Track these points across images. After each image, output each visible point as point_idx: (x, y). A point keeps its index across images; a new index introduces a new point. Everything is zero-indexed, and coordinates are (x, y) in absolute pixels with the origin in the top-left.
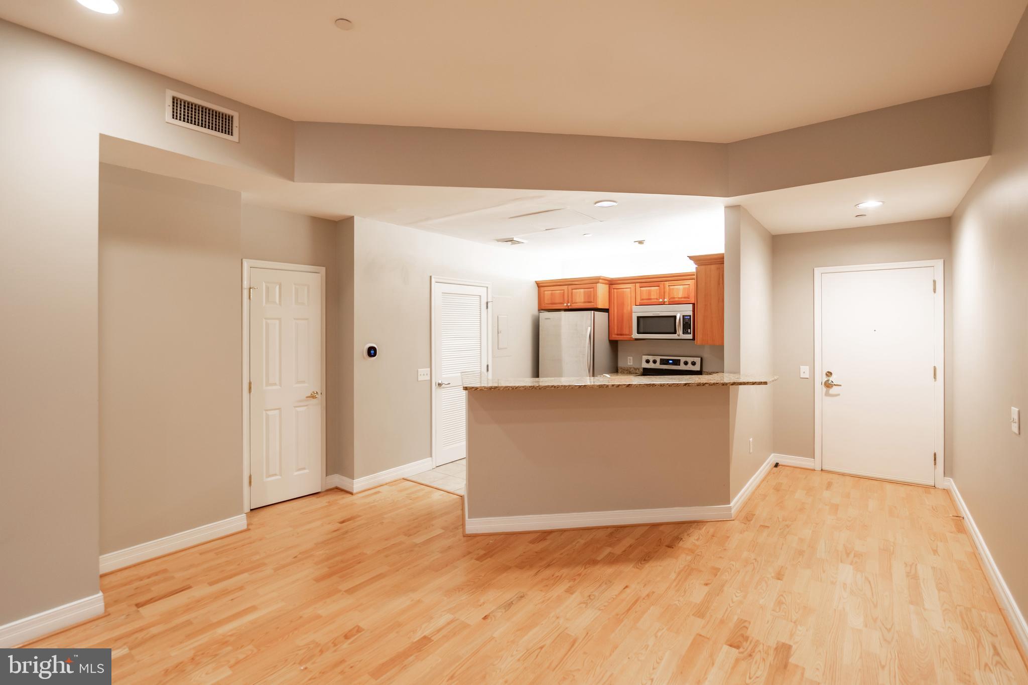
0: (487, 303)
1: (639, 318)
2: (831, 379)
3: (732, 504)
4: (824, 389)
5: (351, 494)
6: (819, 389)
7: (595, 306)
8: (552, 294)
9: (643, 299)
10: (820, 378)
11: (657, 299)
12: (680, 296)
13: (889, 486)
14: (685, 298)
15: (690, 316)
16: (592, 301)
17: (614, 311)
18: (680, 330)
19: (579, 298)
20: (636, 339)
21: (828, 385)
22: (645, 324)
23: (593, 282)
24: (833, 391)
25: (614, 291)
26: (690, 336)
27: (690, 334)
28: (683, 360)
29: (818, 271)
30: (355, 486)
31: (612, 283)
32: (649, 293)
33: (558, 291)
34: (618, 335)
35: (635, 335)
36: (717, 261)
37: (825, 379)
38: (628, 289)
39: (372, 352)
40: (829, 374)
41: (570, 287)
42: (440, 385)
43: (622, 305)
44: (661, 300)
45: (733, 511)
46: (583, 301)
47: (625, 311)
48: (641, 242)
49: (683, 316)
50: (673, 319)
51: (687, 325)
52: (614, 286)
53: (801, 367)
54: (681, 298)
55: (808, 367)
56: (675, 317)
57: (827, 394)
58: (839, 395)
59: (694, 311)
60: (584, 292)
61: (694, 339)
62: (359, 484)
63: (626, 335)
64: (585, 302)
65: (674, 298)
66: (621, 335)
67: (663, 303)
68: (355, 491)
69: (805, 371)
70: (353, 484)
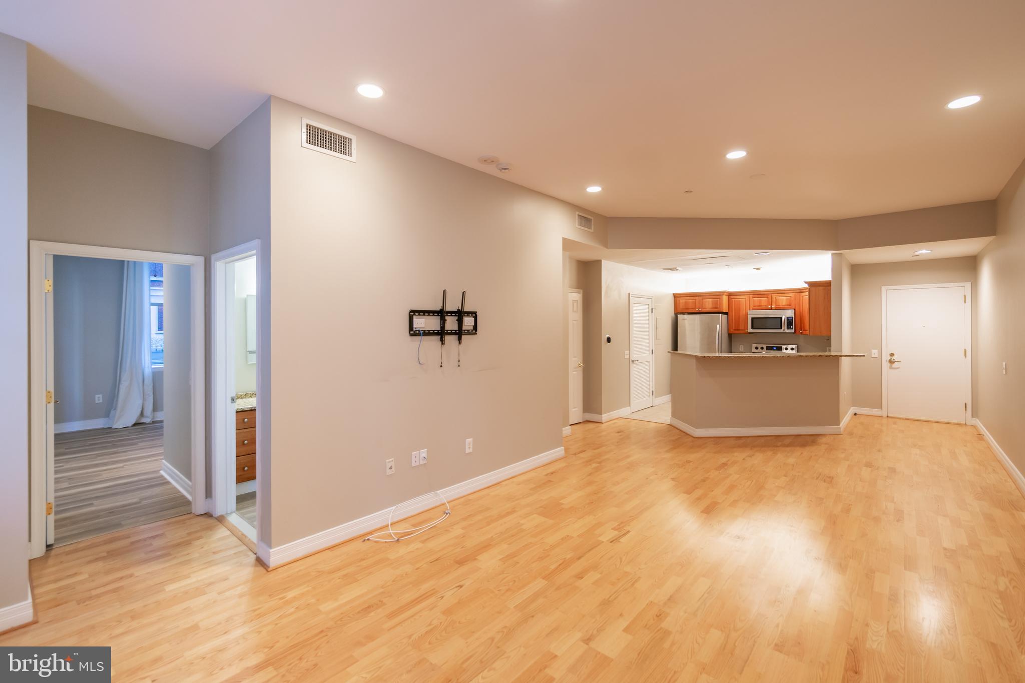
0: (652, 309)
1: (752, 319)
2: (893, 358)
3: (841, 426)
4: (889, 365)
5: (602, 423)
6: (885, 364)
7: (721, 311)
8: (686, 302)
9: (755, 306)
10: (885, 358)
11: (766, 306)
12: (784, 304)
13: (934, 425)
14: (788, 305)
15: (792, 317)
16: (719, 307)
17: (733, 314)
18: (785, 327)
19: (708, 305)
20: (750, 333)
21: (891, 362)
22: (757, 322)
23: (719, 294)
24: (894, 365)
25: (732, 301)
26: (793, 331)
27: (793, 329)
28: (784, 347)
29: (884, 289)
30: (603, 419)
31: (730, 295)
32: (760, 302)
33: (690, 301)
34: (735, 330)
35: (750, 330)
36: (827, 285)
37: (889, 358)
38: (743, 299)
39: (609, 340)
40: (892, 355)
41: (701, 298)
42: (633, 361)
43: (738, 310)
44: (769, 307)
45: (842, 430)
46: (711, 307)
47: (741, 314)
48: (758, 269)
49: (787, 318)
50: (779, 319)
51: (790, 323)
52: (732, 297)
53: (872, 350)
54: (785, 305)
55: (877, 350)
56: (781, 318)
57: (891, 368)
58: (899, 368)
59: (795, 314)
60: (712, 301)
61: (795, 333)
62: (605, 417)
63: (742, 330)
64: (712, 308)
65: (779, 305)
66: (738, 330)
67: (771, 309)
68: (603, 422)
69: (875, 353)
70: (602, 417)
